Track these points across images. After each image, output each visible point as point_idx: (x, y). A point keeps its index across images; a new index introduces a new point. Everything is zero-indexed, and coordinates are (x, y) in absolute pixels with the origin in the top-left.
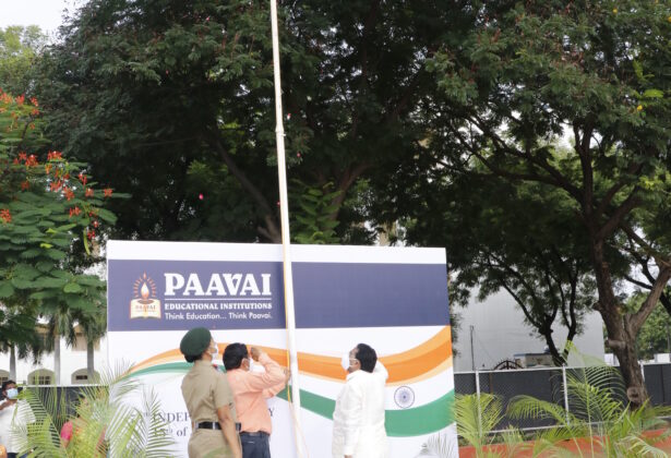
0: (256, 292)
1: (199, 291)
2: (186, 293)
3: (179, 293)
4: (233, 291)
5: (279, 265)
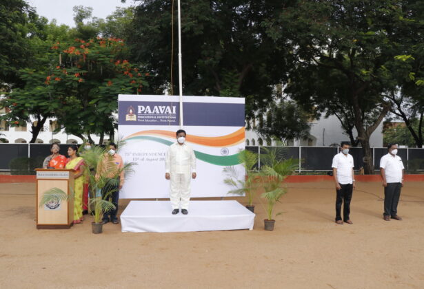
5: (179, 103)
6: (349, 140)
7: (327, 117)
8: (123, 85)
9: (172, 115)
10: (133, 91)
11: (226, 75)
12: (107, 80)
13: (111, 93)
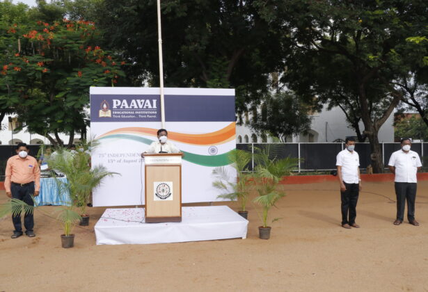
0: (150, 107)
1: (127, 107)
2: (121, 107)
3: (118, 107)
4: (141, 106)
5: (159, 96)
6: (355, 134)
7: (329, 108)
8: (95, 75)
9: (152, 110)
10: (106, 82)
11: (214, 63)
12: (76, 69)
13: (82, 85)
